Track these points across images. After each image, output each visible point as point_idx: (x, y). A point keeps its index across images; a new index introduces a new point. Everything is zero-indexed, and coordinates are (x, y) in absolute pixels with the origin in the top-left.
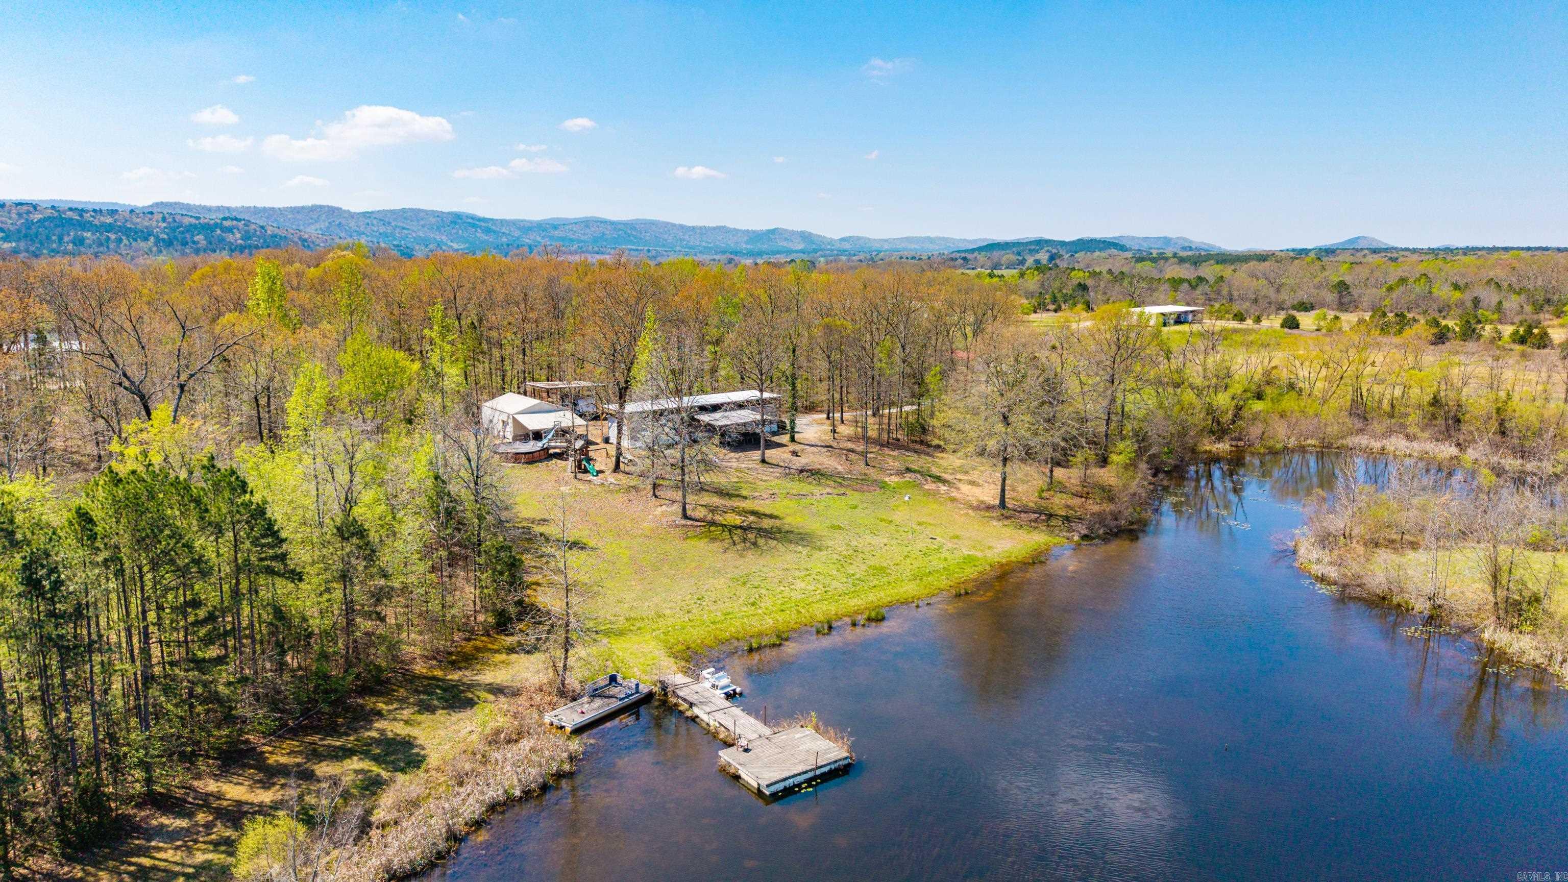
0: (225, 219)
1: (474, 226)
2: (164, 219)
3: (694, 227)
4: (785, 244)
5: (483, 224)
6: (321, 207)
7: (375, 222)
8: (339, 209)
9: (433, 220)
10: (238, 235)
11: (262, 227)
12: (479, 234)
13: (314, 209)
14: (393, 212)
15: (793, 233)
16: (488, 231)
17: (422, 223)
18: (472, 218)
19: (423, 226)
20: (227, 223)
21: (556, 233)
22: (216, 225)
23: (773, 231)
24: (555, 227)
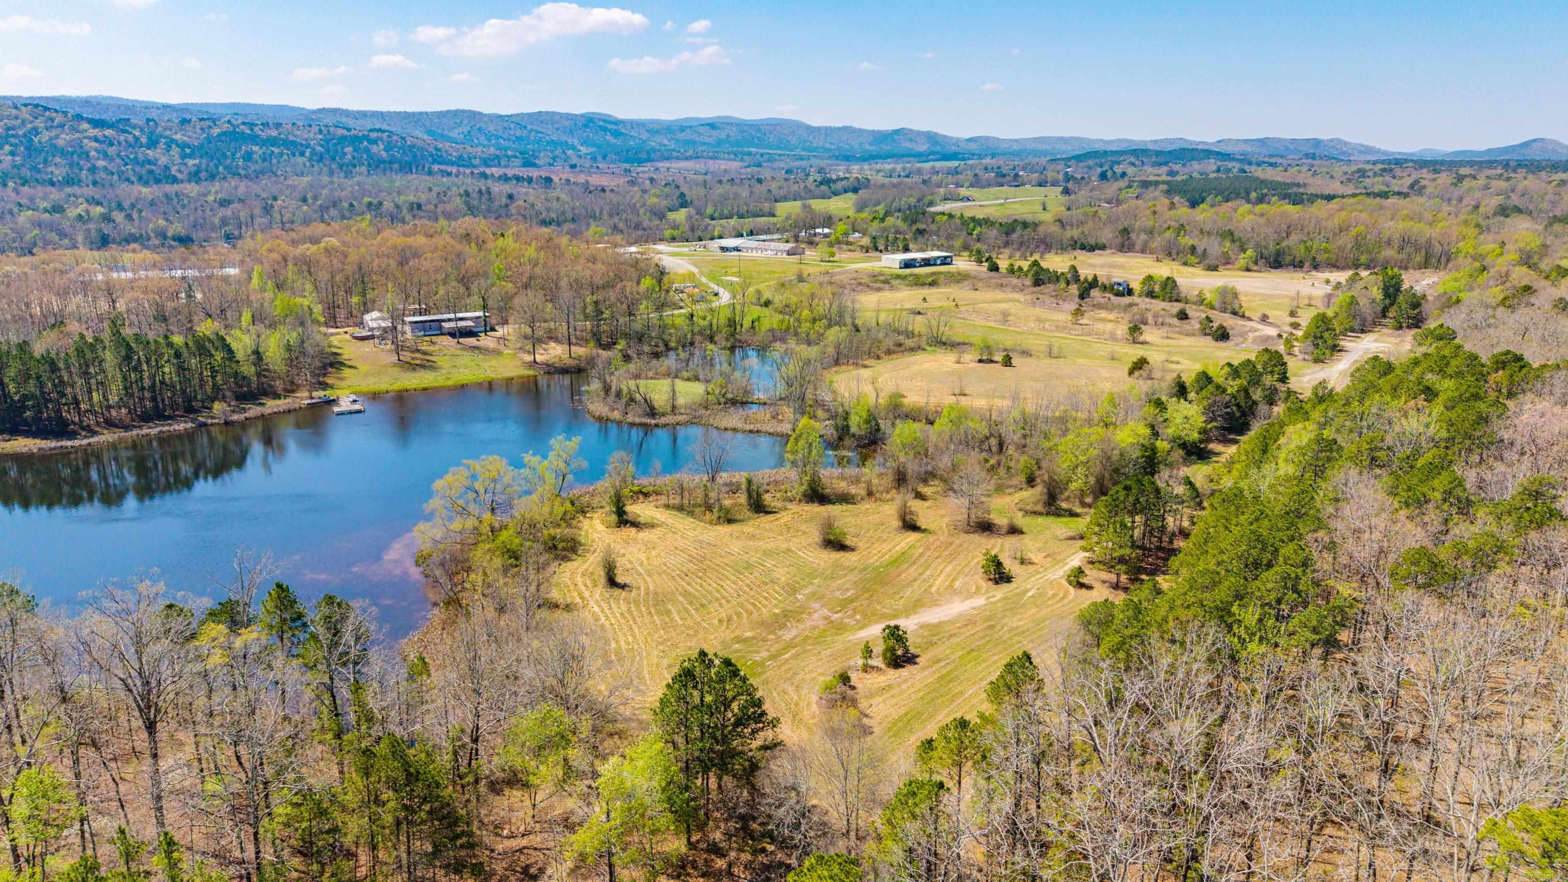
0: (371, 131)
1: (604, 129)
2: (321, 132)
3: (819, 128)
4: (908, 145)
5: (614, 127)
6: (464, 111)
7: (512, 126)
8: (480, 113)
9: (567, 123)
10: (382, 147)
11: (403, 138)
12: (609, 137)
13: (456, 113)
14: (530, 115)
15: (919, 133)
16: (617, 134)
17: (556, 126)
18: (604, 121)
19: (557, 129)
20: (374, 135)
21: (682, 136)
22: (365, 137)
23: (897, 132)
24: (682, 129)
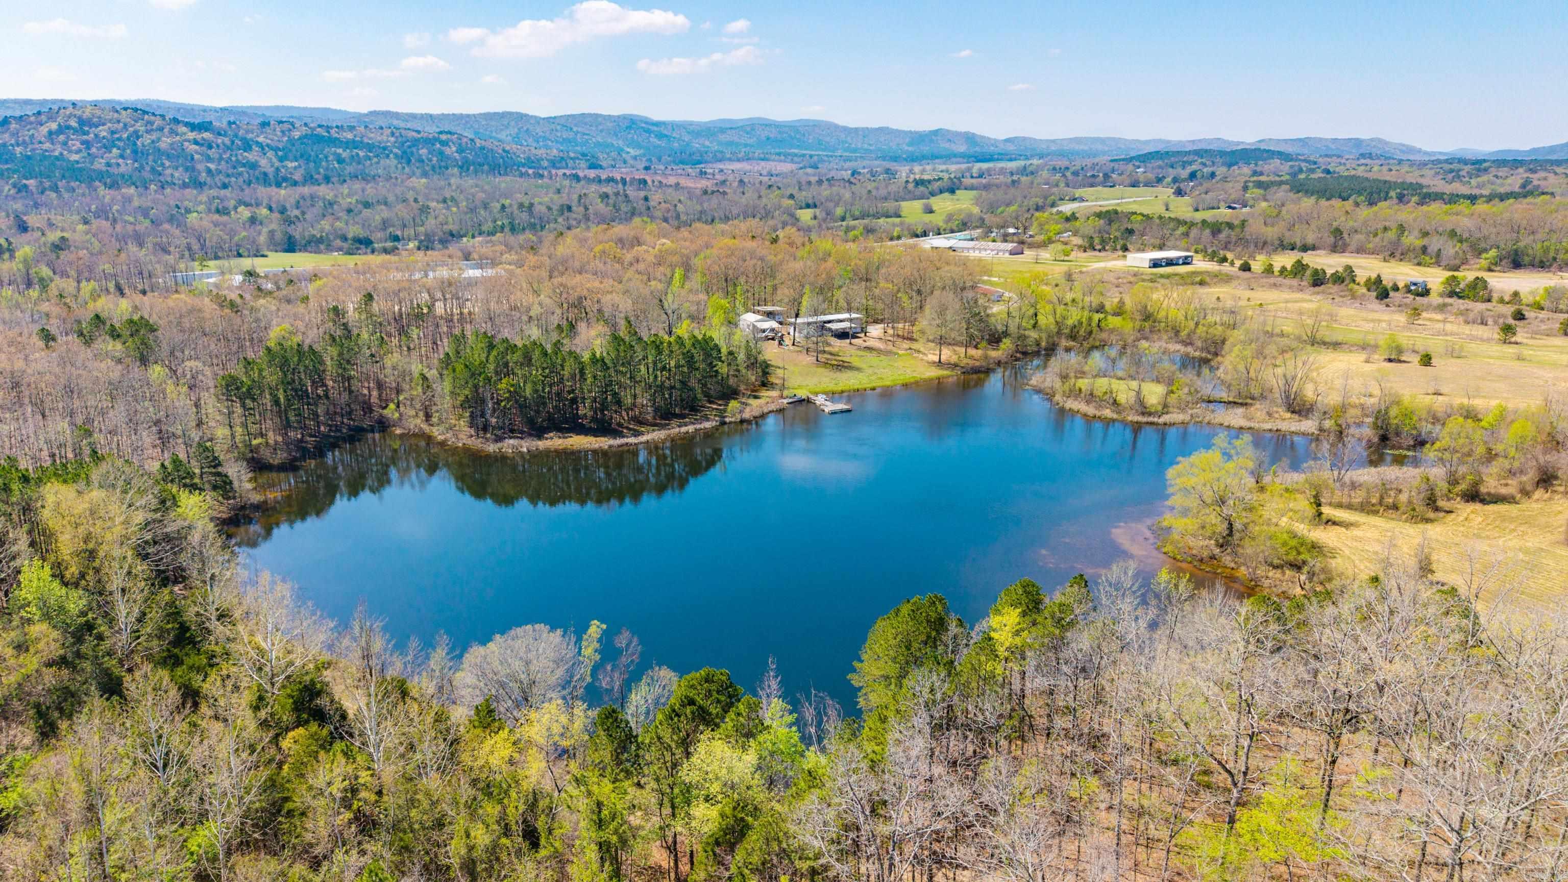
0: (441, 133)
1: (649, 132)
2: (393, 134)
3: (856, 129)
4: (947, 145)
5: (655, 128)
6: (510, 113)
7: (559, 127)
8: (526, 115)
9: (610, 125)
10: (454, 149)
11: (472, 140)
12: (653, 140)
13: (504, 115)
14: (573, 116)
15: (958, 134)
16: (660, 136)
17: (601, 127)
18: (646, 123)
19: (601, 131)
20: (444, 137)
21: (722, 137)
22: (436, 139)
23: (936, 132)
24: (723, 131)
